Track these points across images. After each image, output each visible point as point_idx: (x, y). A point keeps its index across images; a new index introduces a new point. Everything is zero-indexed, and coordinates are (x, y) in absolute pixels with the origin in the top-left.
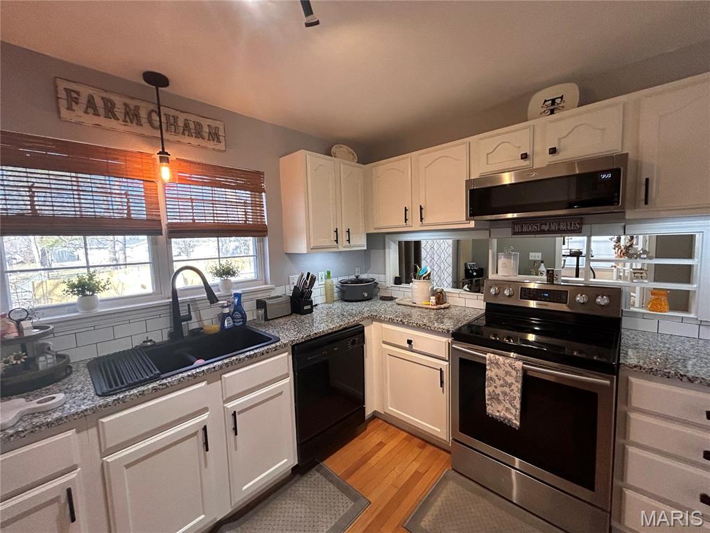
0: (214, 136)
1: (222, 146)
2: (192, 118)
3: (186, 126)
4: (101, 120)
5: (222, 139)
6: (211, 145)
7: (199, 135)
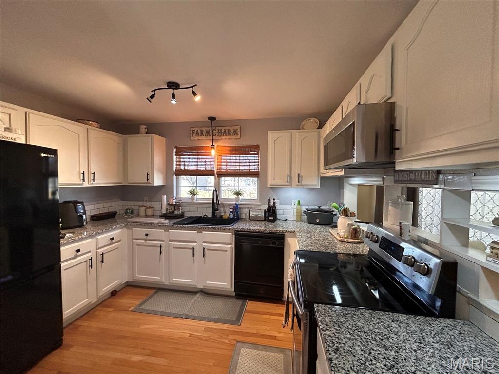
0: (235, 133)
1: (239, 137)
2: (228, 128)
3: (225, 132)
4: (200, 138)
5: (239, 133)
6: (234, 137)
7: (229, 134)
